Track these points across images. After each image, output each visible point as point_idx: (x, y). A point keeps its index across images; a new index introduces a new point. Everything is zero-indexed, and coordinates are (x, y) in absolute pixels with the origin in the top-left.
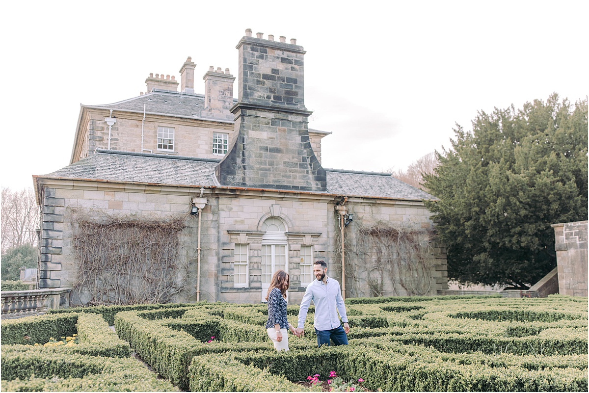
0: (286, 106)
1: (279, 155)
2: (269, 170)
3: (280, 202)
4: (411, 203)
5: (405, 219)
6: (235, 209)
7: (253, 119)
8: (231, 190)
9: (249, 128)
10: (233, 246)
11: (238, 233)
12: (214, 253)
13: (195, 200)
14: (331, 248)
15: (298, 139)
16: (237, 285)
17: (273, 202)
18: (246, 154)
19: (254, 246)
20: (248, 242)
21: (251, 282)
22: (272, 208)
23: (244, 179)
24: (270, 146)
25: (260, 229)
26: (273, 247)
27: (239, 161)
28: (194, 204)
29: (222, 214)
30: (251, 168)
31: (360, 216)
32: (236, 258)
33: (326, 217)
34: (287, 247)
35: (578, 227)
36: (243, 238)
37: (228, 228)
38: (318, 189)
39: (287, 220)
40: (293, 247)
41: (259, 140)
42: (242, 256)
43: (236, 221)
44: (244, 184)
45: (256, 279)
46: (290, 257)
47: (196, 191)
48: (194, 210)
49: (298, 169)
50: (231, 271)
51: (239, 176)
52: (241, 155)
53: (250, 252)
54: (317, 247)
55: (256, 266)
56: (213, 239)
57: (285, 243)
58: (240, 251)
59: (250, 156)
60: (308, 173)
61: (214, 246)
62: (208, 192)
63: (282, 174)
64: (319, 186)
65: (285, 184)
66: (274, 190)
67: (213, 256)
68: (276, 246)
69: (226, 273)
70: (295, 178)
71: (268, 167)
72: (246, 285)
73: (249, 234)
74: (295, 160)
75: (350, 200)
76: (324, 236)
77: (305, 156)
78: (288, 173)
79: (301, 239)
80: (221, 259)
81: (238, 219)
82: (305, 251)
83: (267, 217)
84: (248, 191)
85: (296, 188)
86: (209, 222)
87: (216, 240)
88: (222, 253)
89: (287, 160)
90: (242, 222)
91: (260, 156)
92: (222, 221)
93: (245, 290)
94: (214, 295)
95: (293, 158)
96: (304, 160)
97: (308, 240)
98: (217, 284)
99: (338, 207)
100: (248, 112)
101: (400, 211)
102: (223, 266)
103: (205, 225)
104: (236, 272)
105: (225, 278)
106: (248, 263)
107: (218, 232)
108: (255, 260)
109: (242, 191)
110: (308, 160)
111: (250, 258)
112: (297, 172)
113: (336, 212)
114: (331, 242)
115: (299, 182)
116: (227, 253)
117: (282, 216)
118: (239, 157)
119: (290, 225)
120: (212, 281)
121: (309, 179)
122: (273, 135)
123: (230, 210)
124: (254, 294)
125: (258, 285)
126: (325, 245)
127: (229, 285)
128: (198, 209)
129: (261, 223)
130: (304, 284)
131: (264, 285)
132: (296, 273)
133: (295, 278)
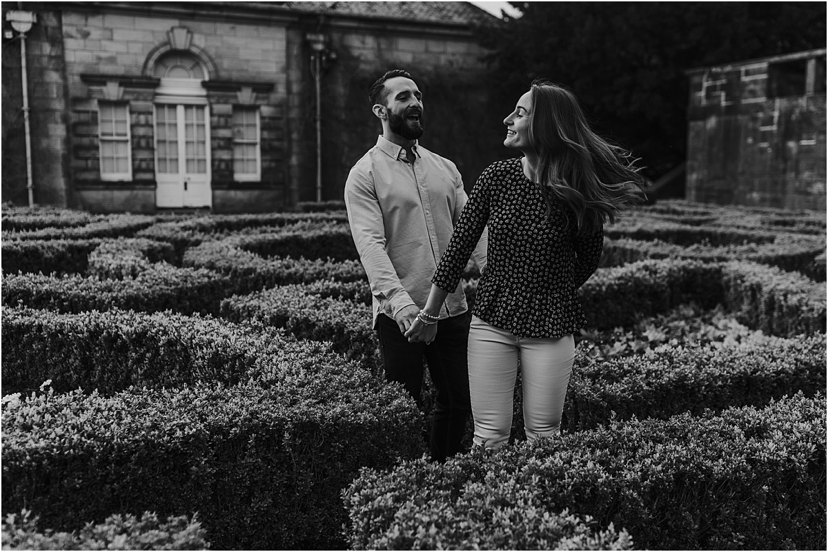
3: (189, 24)
4: (455, 32)
5: (443, 60)
6: (95, 34)
10: (94, 106)
11: (103, 79)
12: (58, 116)
13: (10, 16)
14: (294, 114)
16: (108, 176)
17: (175, 23)
19: (140, 104)
20: (127, 97)
21: (136, 170)
22: (171, 35)
25: (149, 73)
26: (180, 110)
28: (10, 22)
29: (69, 43)
31: (356, 53)
32: (99, 130)
33: (283, 54)
34: (207, 110)
35: (728, 74)
36: (113, 91)
37: (79, 69)
39: (205, 58)
40: (219, 108)
42: (116, 124)
43: (99, 59)
45: (144, 165)
46: (213, 128)
48: (9, 35)
50: (94, 152)
53: (131, 118)
54: (266, 110)
55: (143, 143)
56: (55, 91)
57: (203, 101)
58: (113, 115)
61: (59, 105)
67: (56, 123)
68: (188, 107)
69: (82, 154)
72: (127, 176)
73: (125, 81)
75: (333, 23)
76: (281, 90)
79: (233, 94)
80: (72, 129)
81: (103, 55)
82: (244, 119)
83: (163, 50)
86: (45, 60)
87: (61, 93)
88: (74, 118)
90: (112, 60)
92: (70, 57)
93: (121, 185)
94: (63, 193)
97: (245, 96)
98: (67, 174)
99: (310, 36)
101: (435, 47)
102: (76, 140)
103: (37, 65)
104: (103, 152)
105: (82, 163)
106: (129, 137)
107: (65, 78)
108: (141, 131)
111: (132, 126)
113: (306, 46)
114: (296, 101)
116: (83, 117)
117: (194, 50)
119: (211, 68)
120: (59, 168)
123: (86, 35)
124: (140, 193)
125: (148, 176)
126: (282, 106)
127: (90, 176)
128: (16, 33)
129: (151, 63)
130: (240, 177)
131: (159, 177)
132: (225, 155)
133: (223, 166)
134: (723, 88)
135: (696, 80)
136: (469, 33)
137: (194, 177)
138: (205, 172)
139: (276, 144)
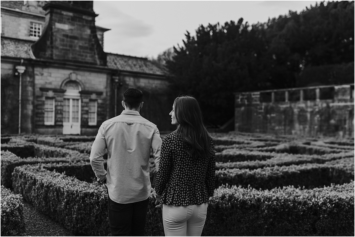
0: (81, 8)
1: (76, 41)
2: (69, 50)
3: (76, 72)
4: (158, 77)
5: (154, 86)
6: (45, 74)
7: (58, 16)
8: (43, 62)
9: (56, 21)
10: (44, 99)
11: (47, 90)
12: (30, 102)
13: (18, 67)
14: (108, 102)
15: (88, 32)
16: (47, 123)
17: (72, 71)
18: (54, 38)
19: (59, 99)
20: (55, 96)
21: (56, 121)
22: (70, 76)
23: (52, 55)
24: (70, 34)
25: (62, 88)
26: (71, 101)
27: (48, 43)
28: (16, 70)
29: (37, 77)
30: (57, 48)
31: (127, 83)
32: (46, 106)
33: (105, 83)
34: (80, 101)
36: (50, 94)
37: (39, 86)
38: (101, 65)
39: (81, 83)
40: (85, 100)
41: (63, 30)
42: (50, 106)
43: (46, 83)
44: (52, 58)
45: (59, 119)
46: (82, 107)
47: (18, 61)
48: (17, 74)
49: (88, 51)
50: (43, 115)
51: (48, 53)
52: (50, 39)
53: (55, 103)
54: (100, 101)
55: (59, 112)
56: (30, 94)
57: (79, 98)
58: (49, 102)
59: (56, 40)
60: (95, 54)
61: (31, 98)
62: (26, 62)
63: (78, 53)
64: (102, 63)
65: (80, 60)
66: (72, 63)
67: (29, 104)
68: (74, 99)
69: (39, 115)
70: (86, 56)
71: (68, 48)
72: (53, 123)
73: (55, 90)
74: (87, 45)
75: (122, 73)
76: (104, 94)
77: (93, 43)
78: (82, 53)
79: (89, 95)
80: (35, 107)
81: (48, 81)
82: (92, 104)
83: (67, 80)
84: (54, 63)
85: (87, 63)
86: (27, 82)
87: (32, 94)
88: (36, 102)
89: (81, 44)
90: (50, 83)
91: (63, 40)
92: (36, 82)
93: (51, 127)
94: (30, 129)
95: (86, 43)
96: (93, 45)
97: (94, 96)
98: (32, 123)
99: (114, 77)
100: (55, 10)
101: (151, 81)
102: (36, 111)
103: (24, 84)
104: (46, 115)
105: (38, 119)
106: (54, 110)
107: (34, 89)
108: (59, 108)
109: (50, 63)
110: (95, 46)
111: (56, 106)
112: (87, 53)
113: (112, 81)
114: (108, 98)
115: (89, 59)
116: (40, 103)
117: (78, 81)
118: (48, 40)
119: (82, 86)
120: (29, 121)
121: (96, 58)
122: (73, 28)
123: (42, 75)
124: (58, 129)
125: (60, 123)
126: (104, 100)
127: (41, 123)
128: (19, 73)
129: (63, 85)
130: (90, 124)
131: (64, 124)
132: (86, 116)
133: (85, 120)
134: (246, 99)
135: (237, 96)
136: (164, 78)
137: (75, 124)
138: (78, 122)
139: (102, 113)
